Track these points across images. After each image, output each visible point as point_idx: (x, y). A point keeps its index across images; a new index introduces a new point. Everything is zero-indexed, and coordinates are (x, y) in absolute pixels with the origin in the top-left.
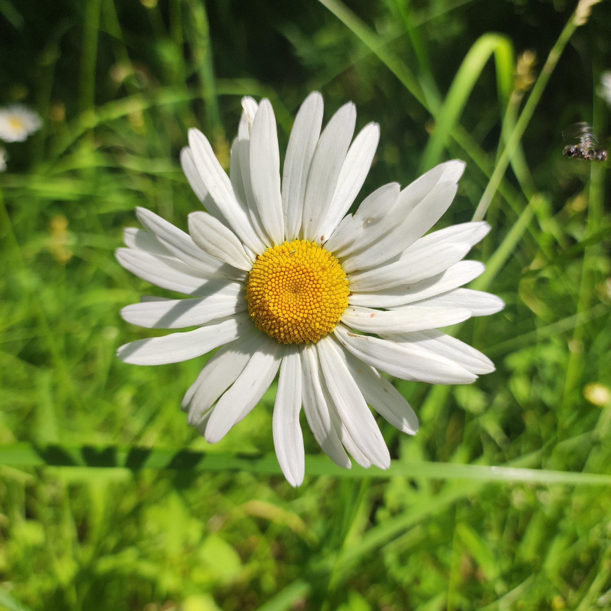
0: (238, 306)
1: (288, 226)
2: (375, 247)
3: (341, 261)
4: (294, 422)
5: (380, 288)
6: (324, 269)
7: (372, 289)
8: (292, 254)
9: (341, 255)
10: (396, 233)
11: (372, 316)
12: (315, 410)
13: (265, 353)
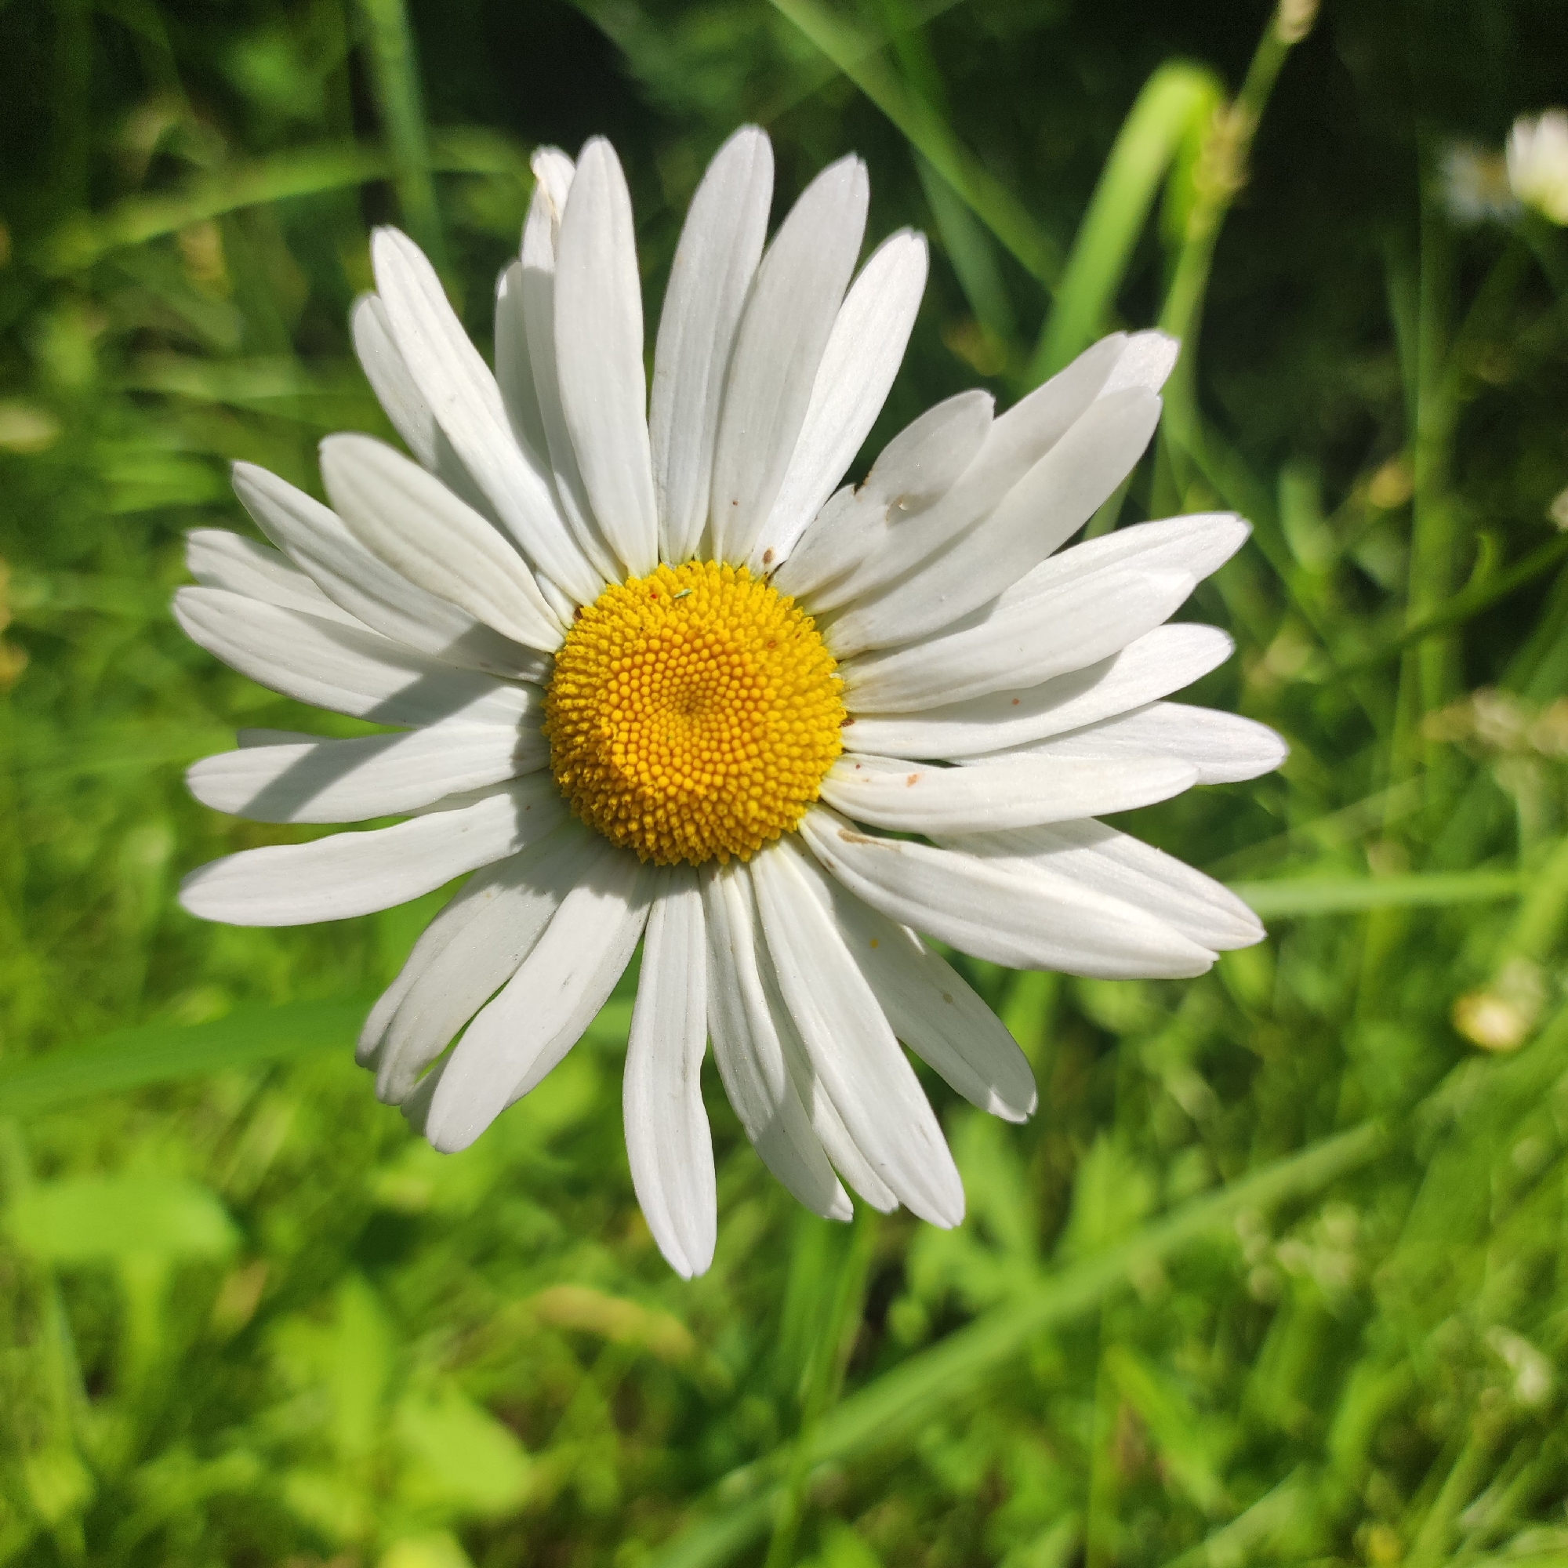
0: (519, 756)
1: (669, 521)
2: (922, 581)
3: (822, 622)
4: (685, 1093)
5: (934, 700)
6: (772, 644)
7: (912, 705)
8: (679, 600)
9: (822, 605)
10: (982, 541)
11: (912, 781)
12: (748, 1058)
13: (600, 890)
